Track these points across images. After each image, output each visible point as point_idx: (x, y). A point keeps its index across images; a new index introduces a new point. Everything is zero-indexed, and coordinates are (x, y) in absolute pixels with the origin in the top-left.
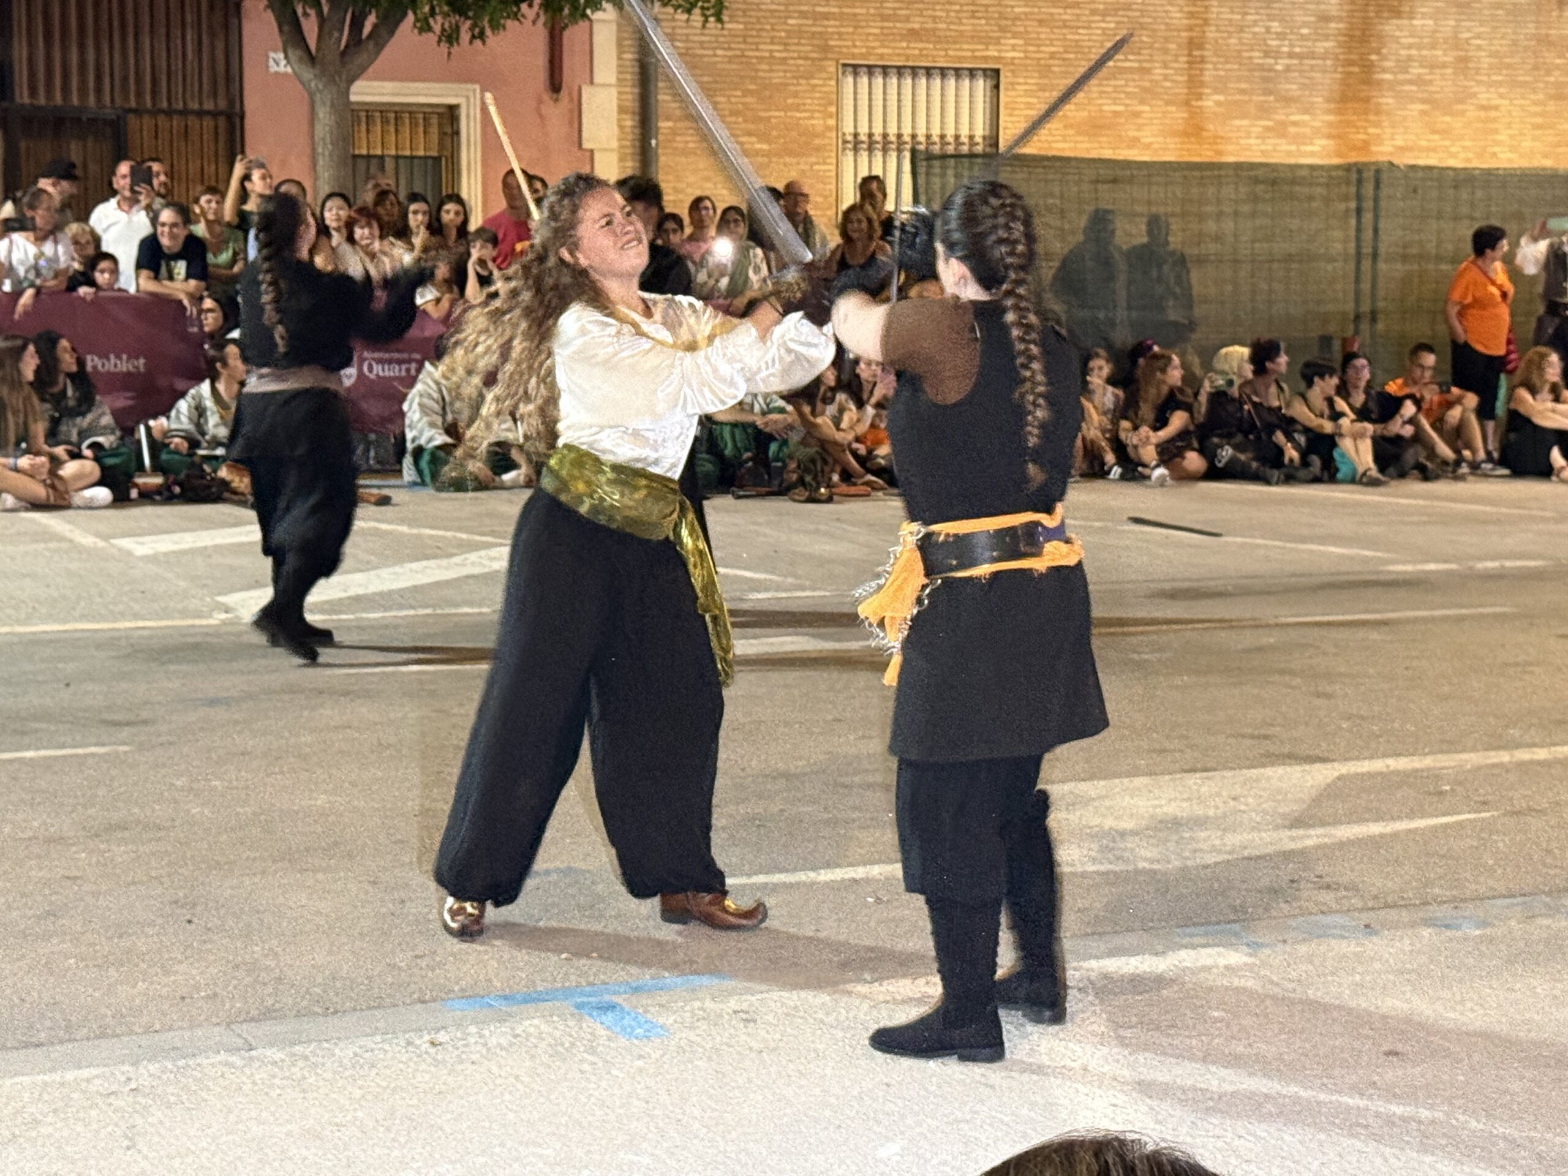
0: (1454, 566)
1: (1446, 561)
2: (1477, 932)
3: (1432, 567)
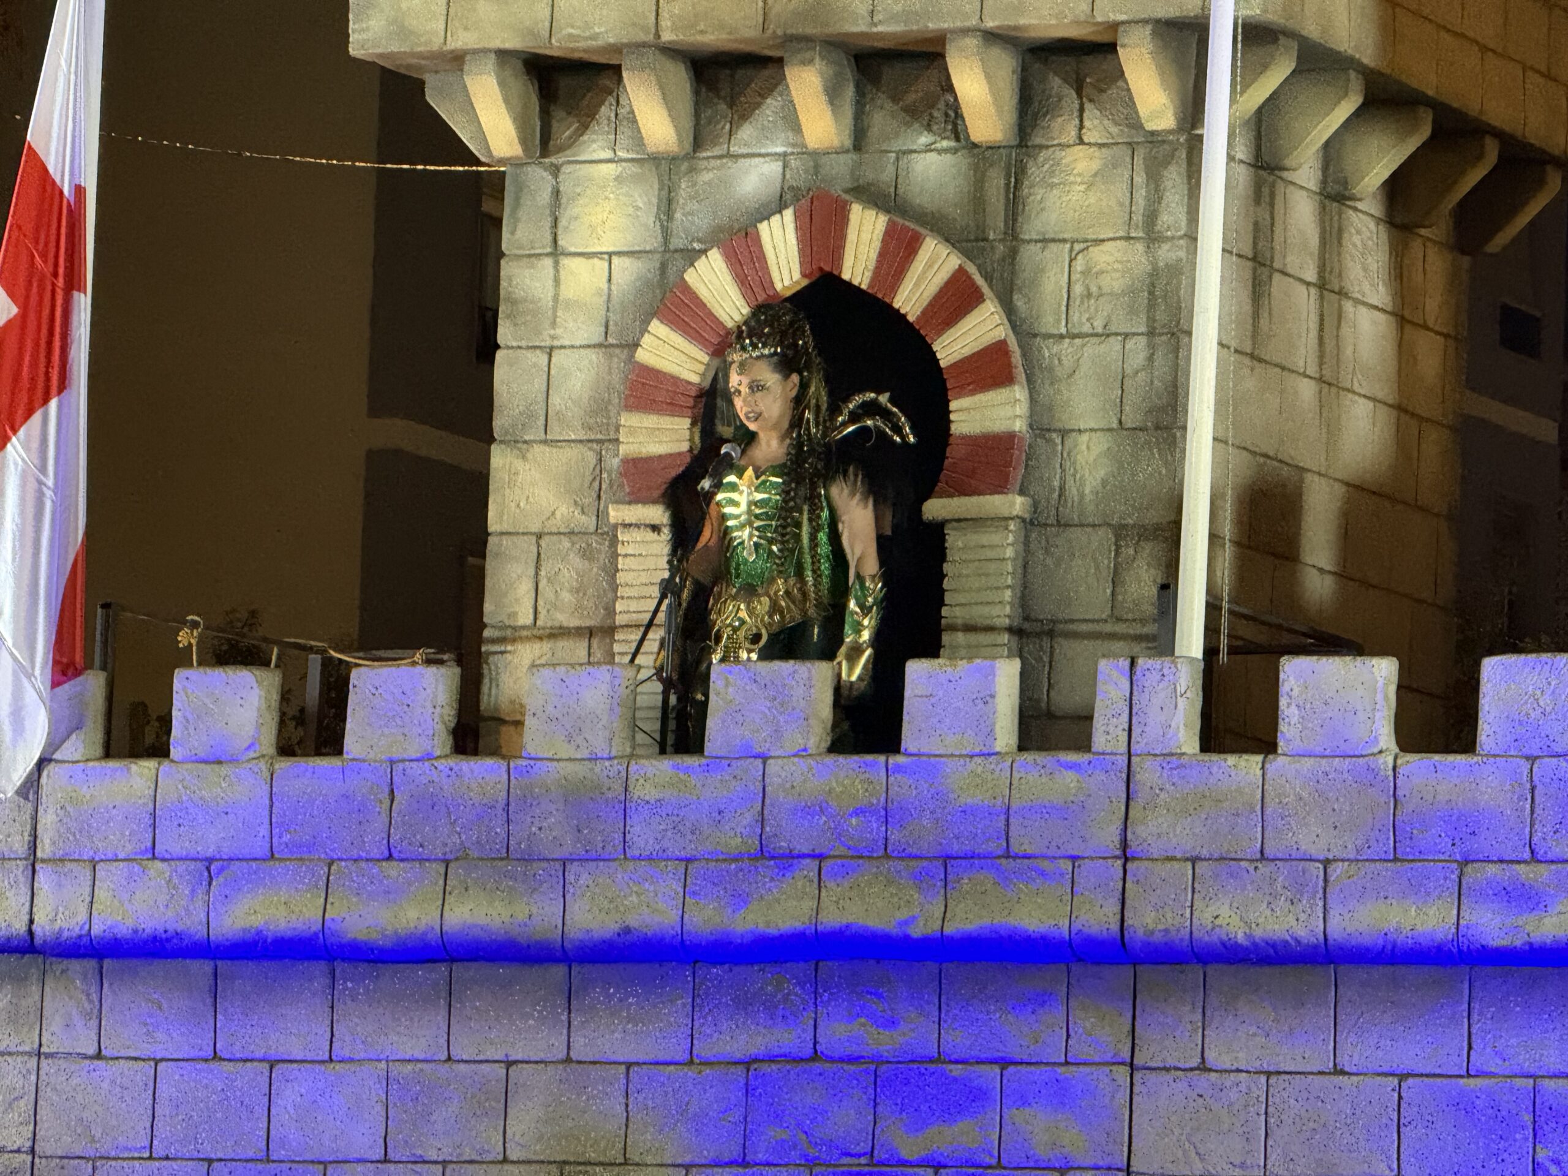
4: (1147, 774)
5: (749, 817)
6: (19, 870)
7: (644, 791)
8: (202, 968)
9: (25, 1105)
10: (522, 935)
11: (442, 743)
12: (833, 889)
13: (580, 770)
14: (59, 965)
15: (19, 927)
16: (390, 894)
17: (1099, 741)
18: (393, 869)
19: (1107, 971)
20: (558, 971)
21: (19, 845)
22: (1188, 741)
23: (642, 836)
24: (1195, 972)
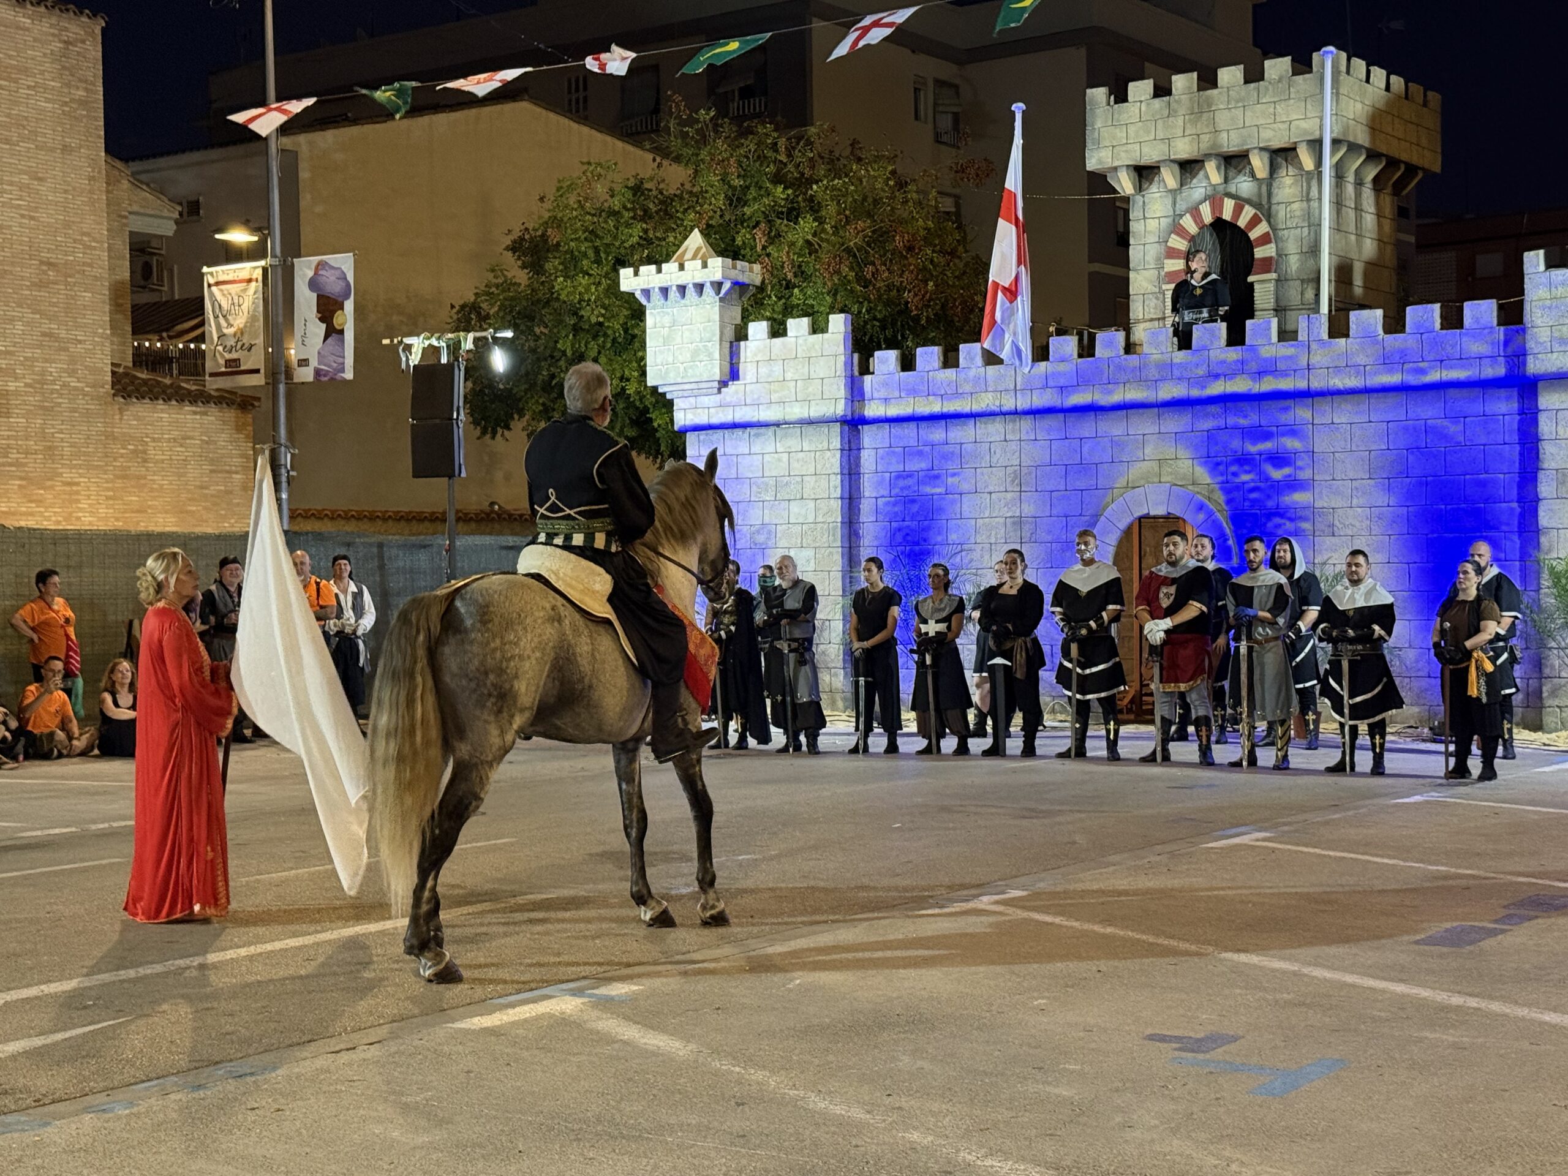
0: (74, 829)
1: (67, 826)
2: (127, 1112)
3: (57, 831)
4: (1314, 346)
5: (1205, 365)
6: (1012, 393)
7: (1175, 361)
8: (1061, 416)
9: (1017, 454)
10: (1145, 401)
11: (1122, 352)
12: (1229, 383)
13: (1159, 356)
14: (1024, 417)
15: (1013, 407)
16: (1110, 392)
17: (1300, 338)
18: (1110, 386)
19: (1305, 400)
20: (1156, 410)
21: (1012, 387)
22: (1325, 336)
23: (1176, 373)
24: (1329, 398)
